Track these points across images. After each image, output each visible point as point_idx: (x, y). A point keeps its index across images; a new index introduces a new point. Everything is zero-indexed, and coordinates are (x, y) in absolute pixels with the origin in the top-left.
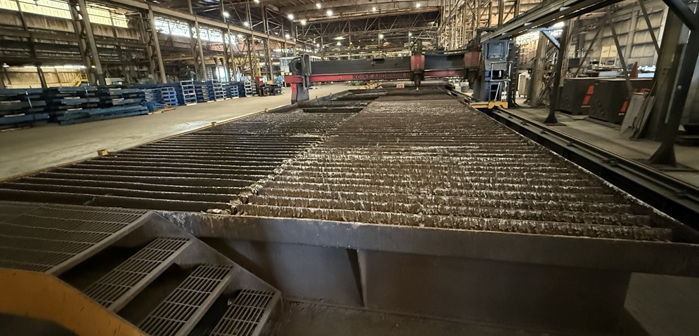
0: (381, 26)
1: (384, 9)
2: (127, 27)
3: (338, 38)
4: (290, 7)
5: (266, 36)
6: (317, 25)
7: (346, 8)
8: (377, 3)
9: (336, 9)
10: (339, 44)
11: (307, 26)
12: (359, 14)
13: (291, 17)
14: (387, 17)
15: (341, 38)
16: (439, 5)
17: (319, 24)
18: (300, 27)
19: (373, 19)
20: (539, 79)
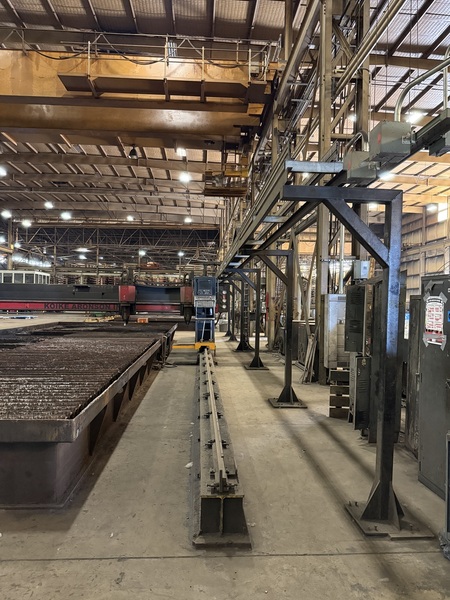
0: (144, 240)
3: (80, 250)
6: (50, 230)
8: (135, 212)
10: (82, 257)
11: (32, 231)
12: (111, 222)
13: (6, 214)
14: (151, 230)
15: (85, 250)
16: (218, 223)
17: (53, 229)
18: (22, 229)
19: (132, 231)
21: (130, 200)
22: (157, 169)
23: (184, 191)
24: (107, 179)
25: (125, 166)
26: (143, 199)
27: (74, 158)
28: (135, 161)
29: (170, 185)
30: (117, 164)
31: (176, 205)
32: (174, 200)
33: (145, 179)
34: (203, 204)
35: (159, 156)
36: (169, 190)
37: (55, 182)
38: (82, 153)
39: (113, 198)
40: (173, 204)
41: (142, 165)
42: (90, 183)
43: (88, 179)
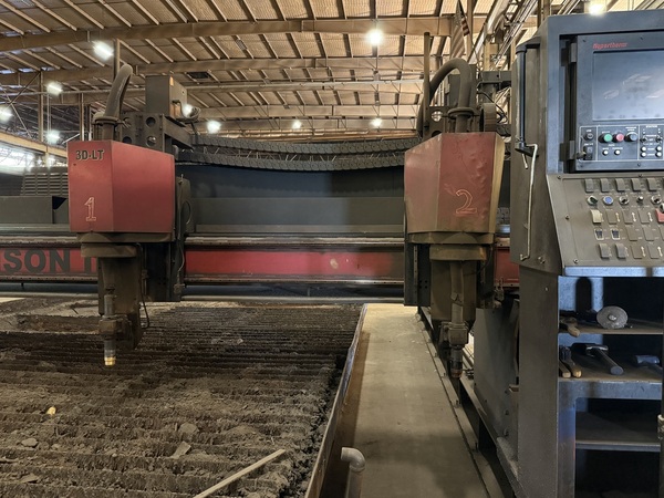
7: (252, 121)
8: (304, 118)
12: (275, 135)
21: (295, 100)
22: (331, 35)
23: (371, 73)
24: (260, 64)
25: (283, 36)
26: (313, 96)
27: (207, 27)
28: (297, 24)
29: (351, 66)
30: (271, 31)
31: (358, 104)
32: (356, 93)
33: (314, 59)
34: (397, 95)
35: (334, 13)
36: (348, 74)
37: (192, 74)
38: (221, 18)
39: (272, 95)
40: (354, 101)
41: (308, 30)
42: (239, 73)
43: (234, 65)
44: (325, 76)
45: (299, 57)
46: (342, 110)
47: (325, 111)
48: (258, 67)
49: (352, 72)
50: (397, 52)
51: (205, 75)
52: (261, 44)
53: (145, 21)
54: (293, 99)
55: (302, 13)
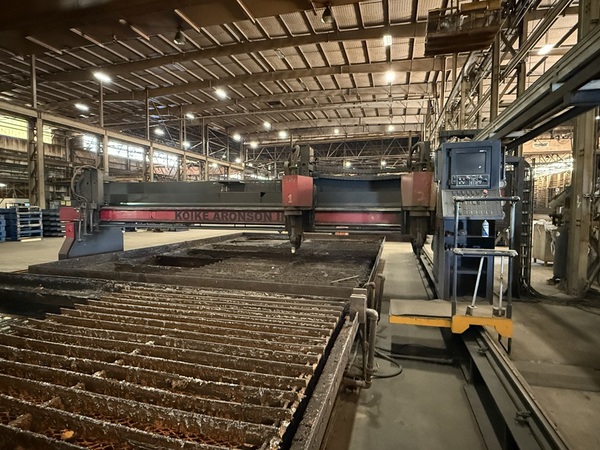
0: (347, 152)
1: (351, 133)
2: (50, 143)
4: (237, 127)
5: (204, 158)
6: (271, 149)
7: (305, 130)
8: (341, 126)
9: (292, 132)
11: (258, 151)
12: (321, 138)
13: (237, 137)
14: (355, 142)
16: (419, 130)
17: (273, 148)
18: (250, 150)
19: (337, 144)
20: (582, 240)
21: (335, 115)
22: (360, 74)
23: (387, 96)
24: (313, 94)
25: (329, 76)
26: (347, 112)
27: (282, 74)
28: (338, 69)
29: (373, 92)
30: (321, 74)
31: (378, 115)
32: (376, 109)
33: (348, 89)
34: (405, 110)
35: (362, 60)
36: (371, 98)
37: (270, 103)
38: (289, 68)
39: (320, 113)
40: (375, 114)
41: (345, 72)
42: (299, 100)
43: (297, 96)
44: (355, 99)
45: (338, 88)
46: (367, 121)
47: (355, 121)
48: (312, 96)
49: (374, 97)
50: (405, 82)
51: (279, 103)
52: (315, 82)
53: (243, 73)
54: (334, 114)
55: (341, 61)
